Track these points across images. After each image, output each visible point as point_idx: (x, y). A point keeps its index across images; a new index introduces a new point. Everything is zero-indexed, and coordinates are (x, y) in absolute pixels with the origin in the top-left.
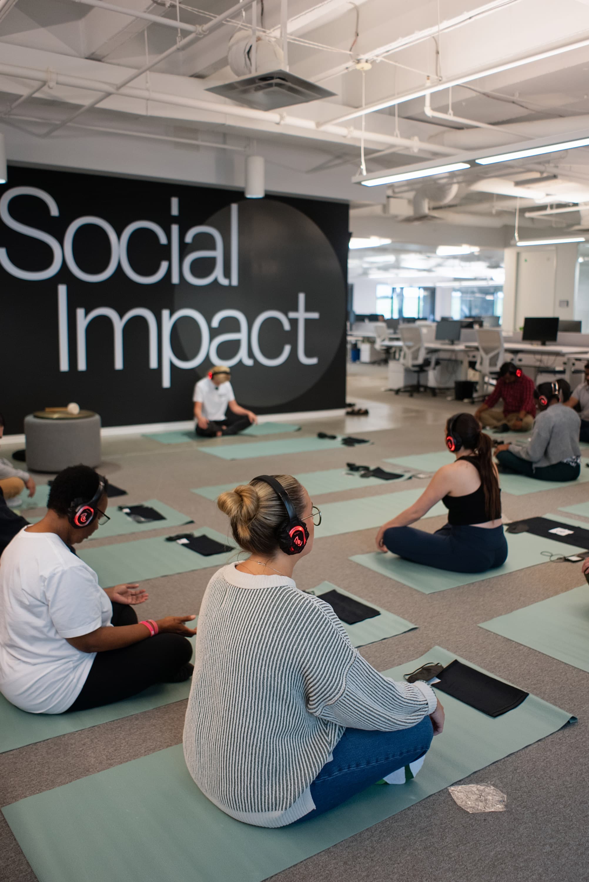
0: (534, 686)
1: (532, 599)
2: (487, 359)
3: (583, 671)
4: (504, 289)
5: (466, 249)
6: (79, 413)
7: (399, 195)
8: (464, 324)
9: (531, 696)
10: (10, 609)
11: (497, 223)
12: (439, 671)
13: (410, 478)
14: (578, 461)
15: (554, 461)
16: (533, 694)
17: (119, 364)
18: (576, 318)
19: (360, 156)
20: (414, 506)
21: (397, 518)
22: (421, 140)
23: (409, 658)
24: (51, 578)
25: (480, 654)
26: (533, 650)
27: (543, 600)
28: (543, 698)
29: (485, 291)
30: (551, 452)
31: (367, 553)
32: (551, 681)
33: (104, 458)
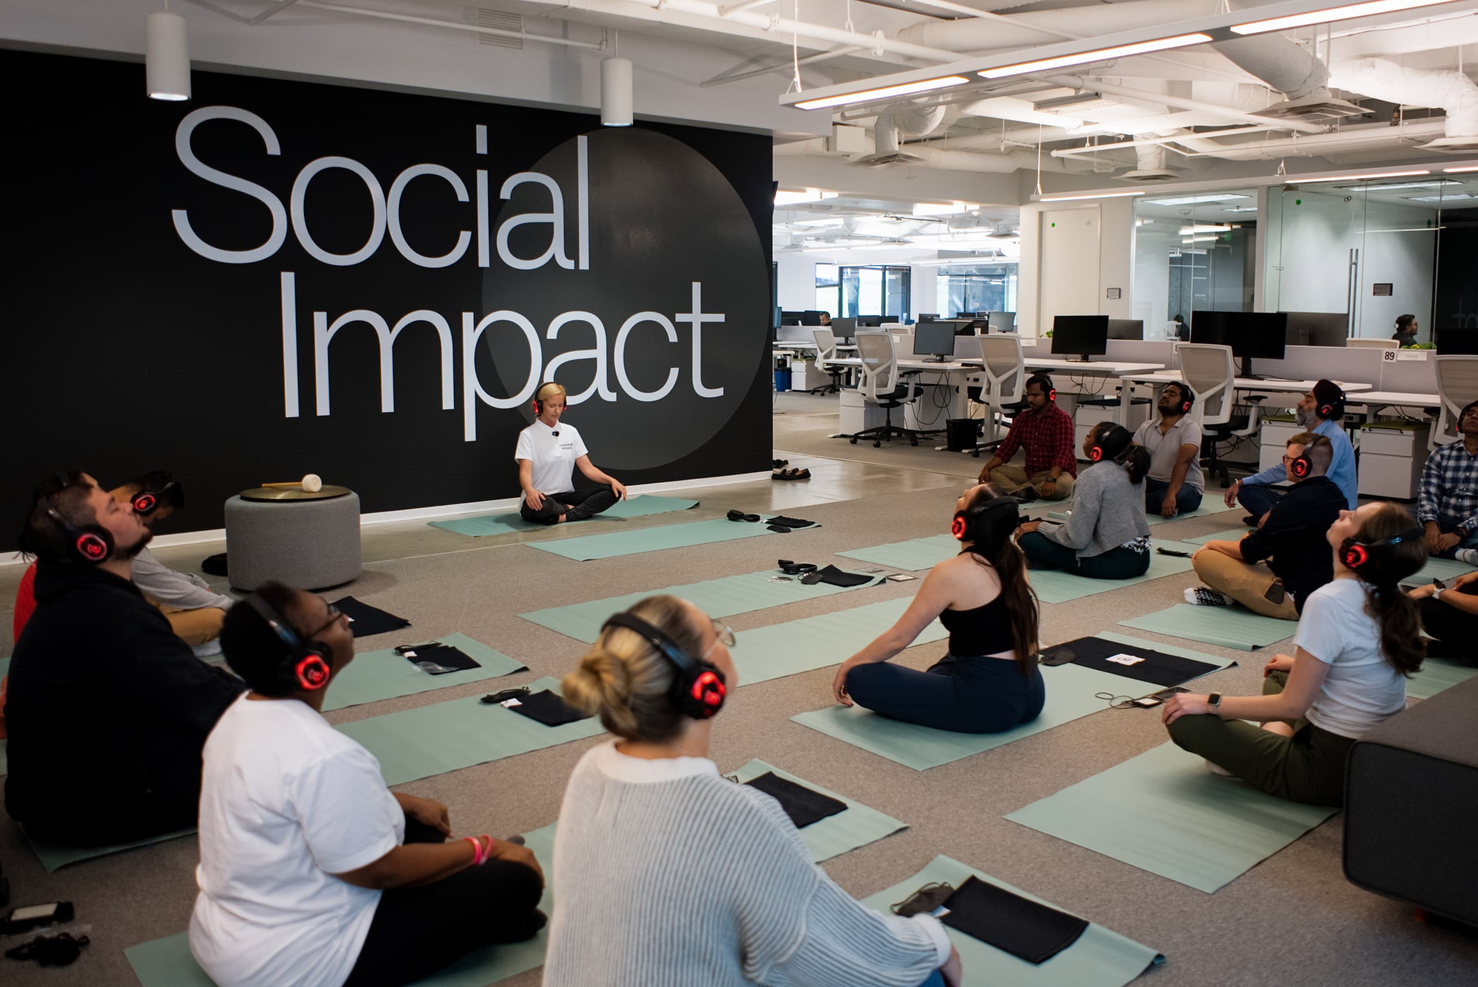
0: (1095, 910)
1: (1086, 771)
2: (997, 383)
3: (1170, 880)
4: (1021, 268)
5: (958, 207)
6: (321, 491)
7: (851, 122)
8: (959, 329)
9: (1093, 926)
10: (226, 836)
11: (1007, 165)
12: (947, 895)
13: (883, 581)
14: (1147, 545)
15: (1109, 547)
16: (1096, 922)
17: (388, 405)
18: (1134, 317)
19: (793, 60)
20: (895, 627)
21: (868, 649)
22: (887, 36)
23: (897, 878)
24: (304, 775)
25: (1010, 863)
26: (1092, 851)
27: (1102, 770)
28: (1111, 928)
29: (989, 273)
30: (1102, 531)
31: (821, 708)
32: (1122, 899)
33: (365, 565)
